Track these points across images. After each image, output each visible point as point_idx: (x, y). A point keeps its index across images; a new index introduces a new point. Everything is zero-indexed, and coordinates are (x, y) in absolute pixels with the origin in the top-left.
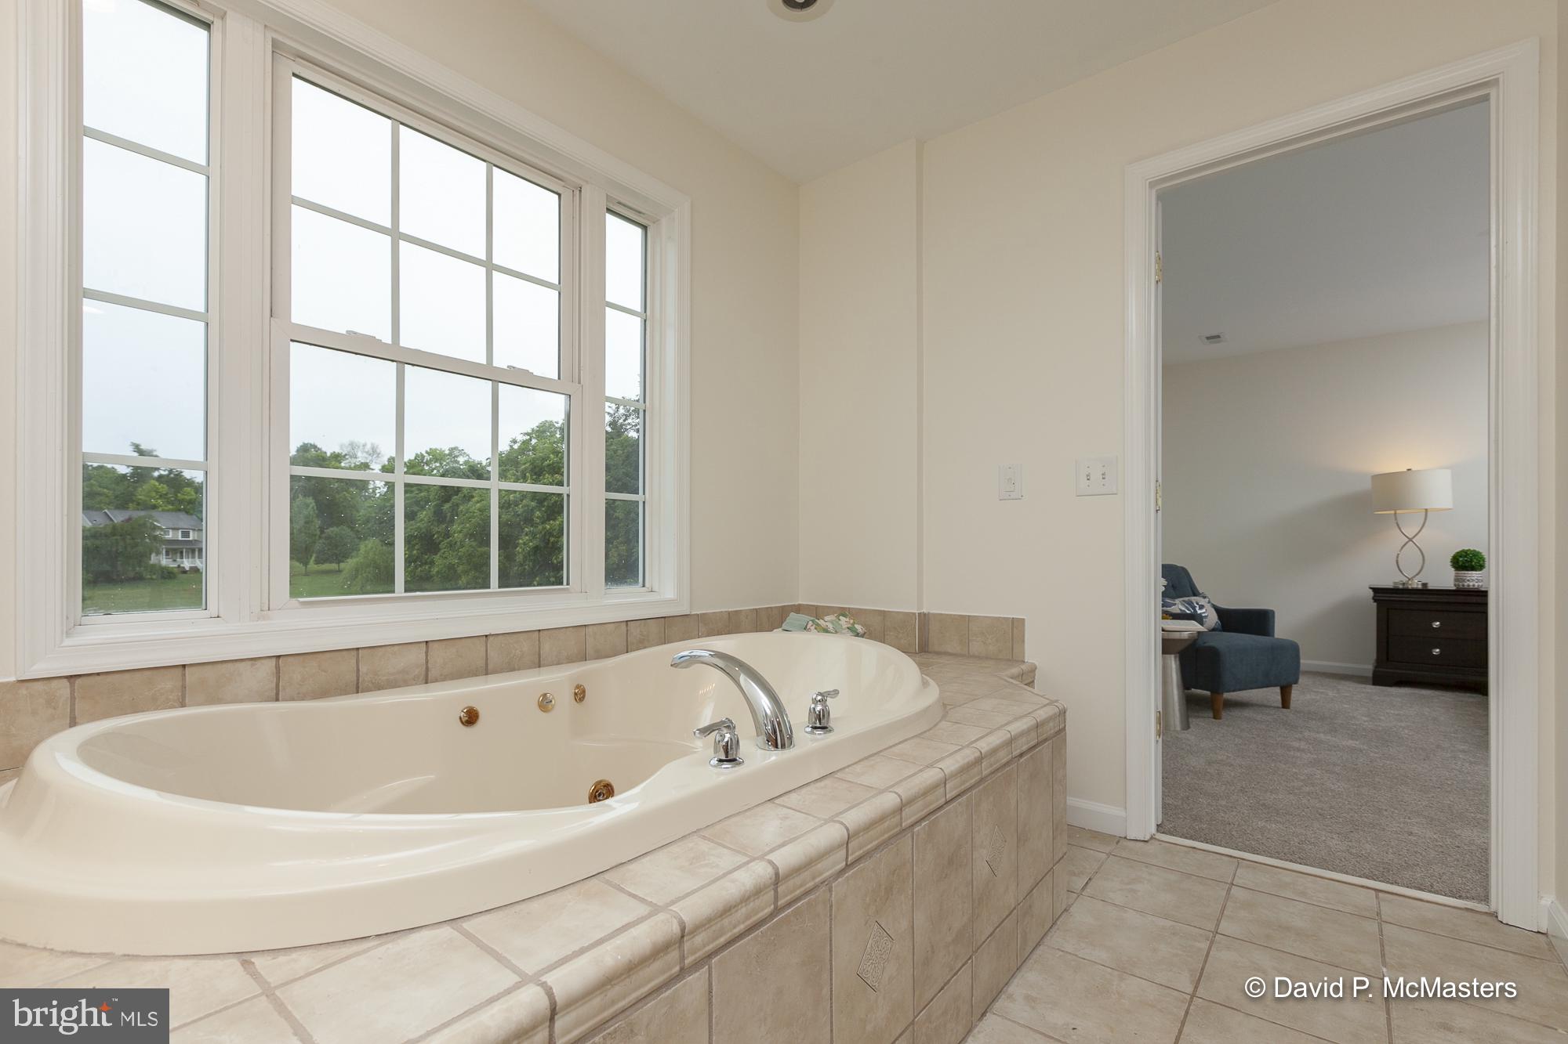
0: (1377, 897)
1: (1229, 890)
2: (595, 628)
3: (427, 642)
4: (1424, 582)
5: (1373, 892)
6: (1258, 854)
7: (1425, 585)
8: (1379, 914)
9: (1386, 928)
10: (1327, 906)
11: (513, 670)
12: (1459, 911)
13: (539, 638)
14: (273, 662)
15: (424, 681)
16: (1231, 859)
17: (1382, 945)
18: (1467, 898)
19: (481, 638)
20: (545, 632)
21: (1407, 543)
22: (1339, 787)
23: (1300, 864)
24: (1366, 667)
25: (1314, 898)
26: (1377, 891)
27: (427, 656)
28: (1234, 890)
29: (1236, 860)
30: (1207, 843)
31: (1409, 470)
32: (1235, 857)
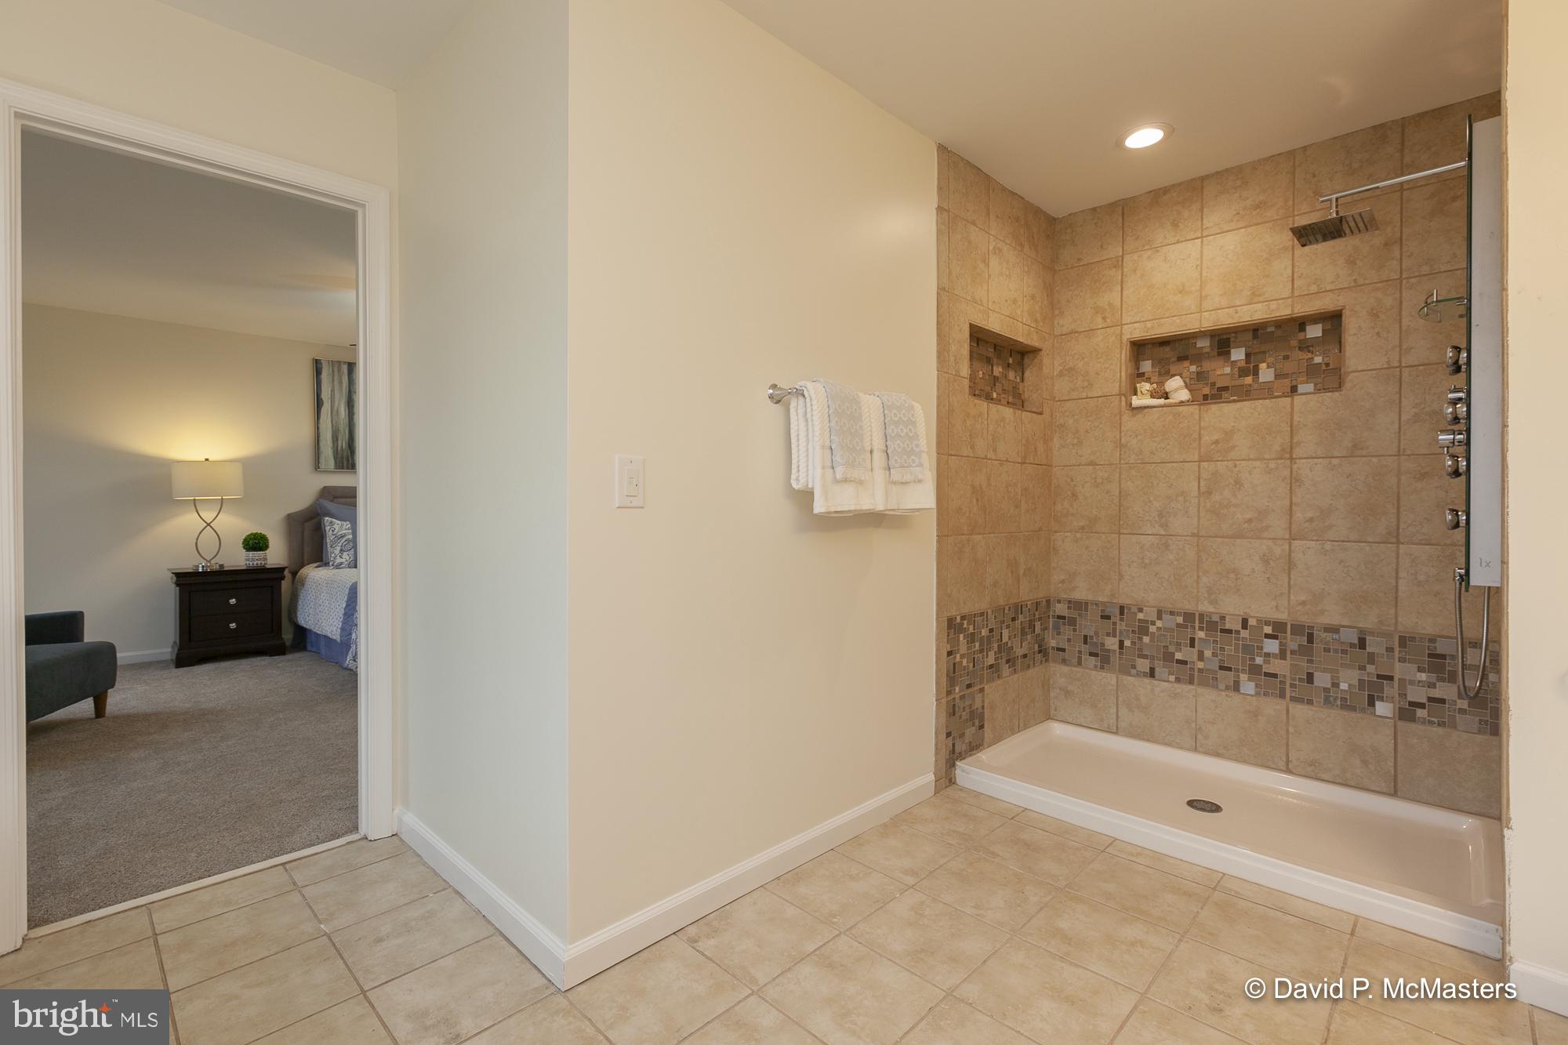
0: (286, 870)
1: (156, 943)
4: (221, 563)
5: (281, 867)
6: (163, 889)
7: (221, 566)
8: (294, 883)
9: (307, 891)
10: (255, 901)
12: (344, 847)
16: (139, 910)
17: (311, 907)
18: (343, 834)
21: (205, 528)
22: (202, 784)
23: (209, 876)
24: (165, 650)
25: (240, 901)
26: (282, 864)
28: (161, 940)
29: (144, 908)
30: (100, 908)
31: (207, 460)
32: (143, 906)
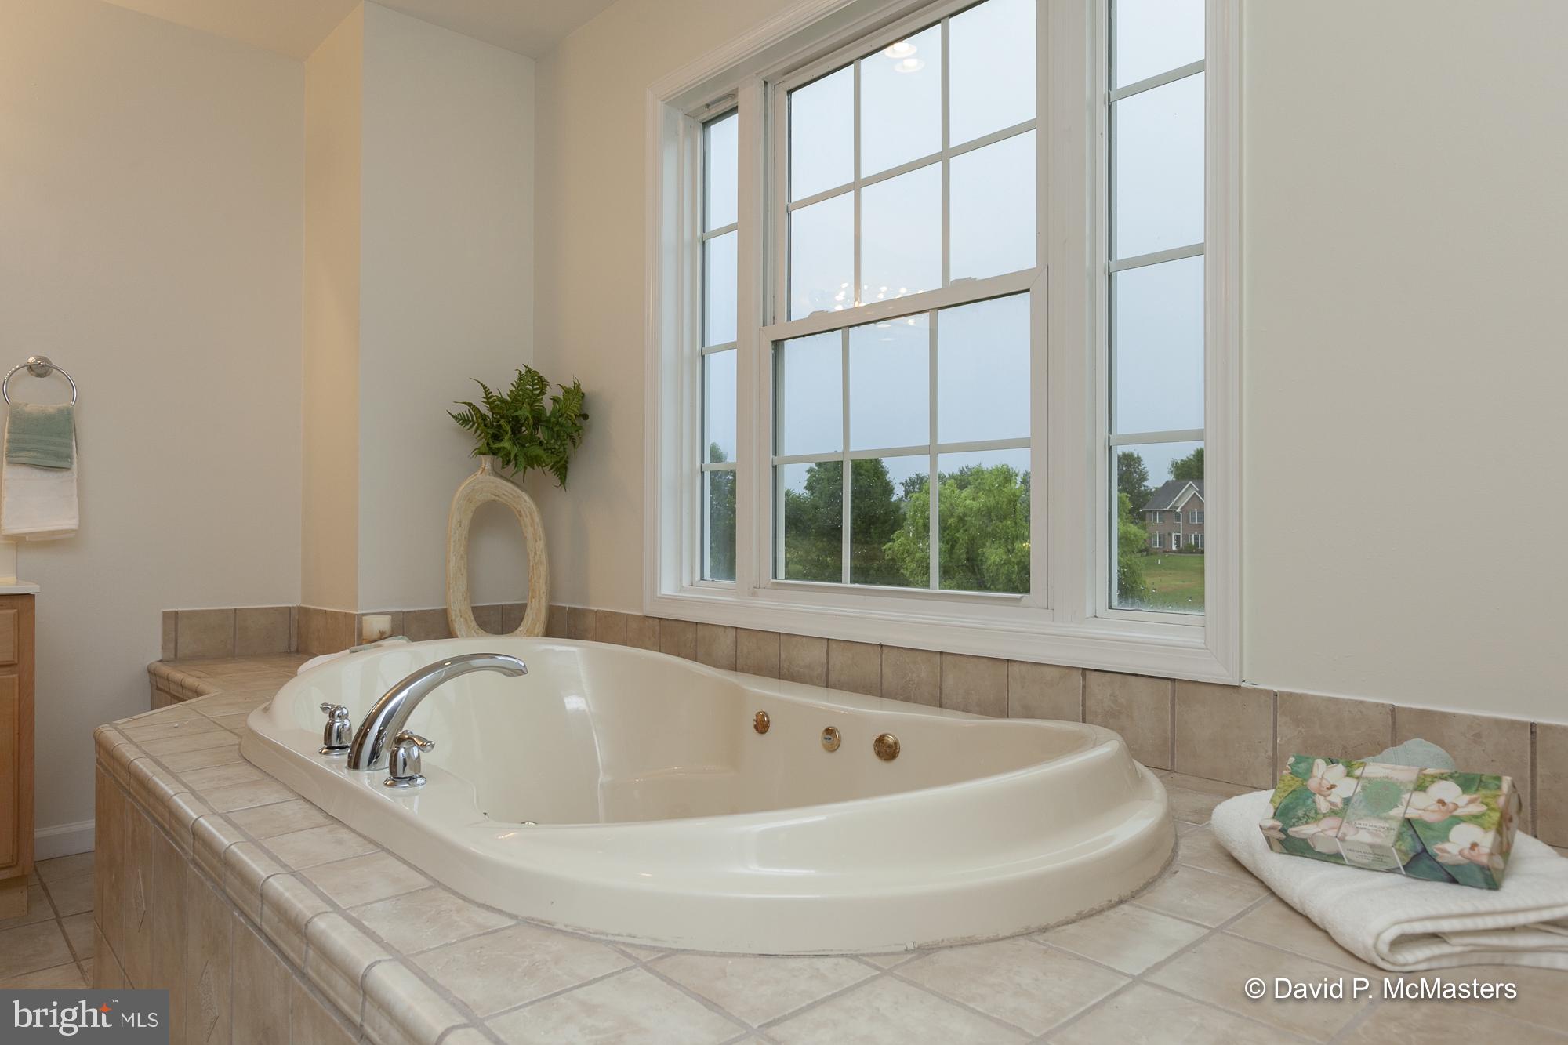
2: (1024, 667)
3: (828, 639)
11: (907, 699)
13: (942, 664)
14: (733, 632)
15: (825, 685)
19: (876, 648)
20: (949, 657)
27: (828, 654)
